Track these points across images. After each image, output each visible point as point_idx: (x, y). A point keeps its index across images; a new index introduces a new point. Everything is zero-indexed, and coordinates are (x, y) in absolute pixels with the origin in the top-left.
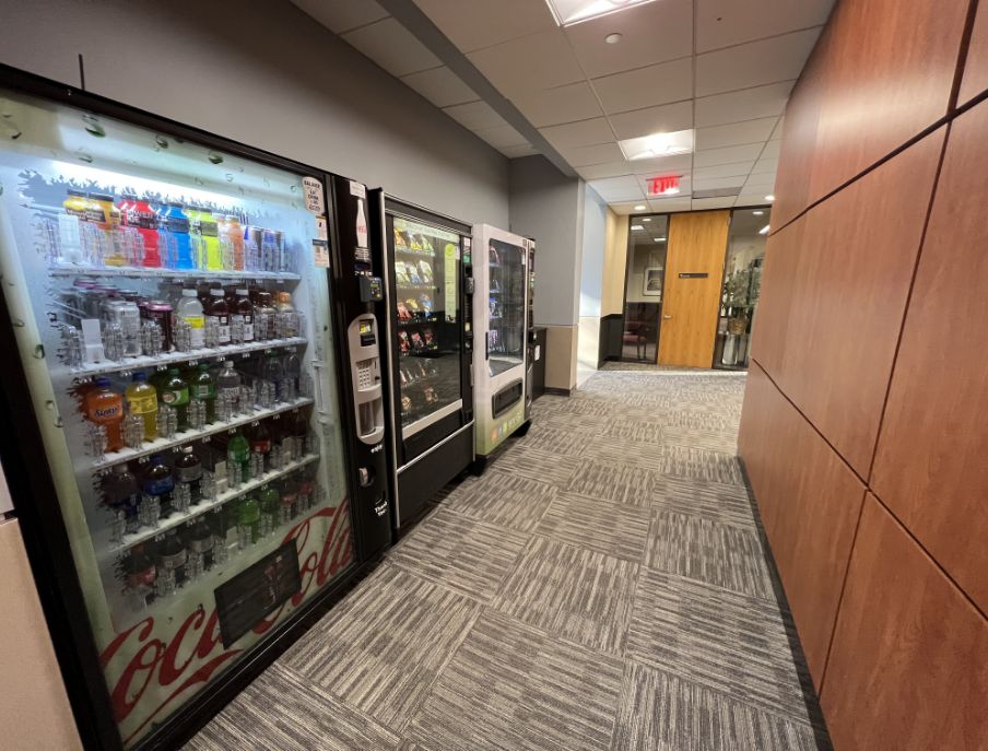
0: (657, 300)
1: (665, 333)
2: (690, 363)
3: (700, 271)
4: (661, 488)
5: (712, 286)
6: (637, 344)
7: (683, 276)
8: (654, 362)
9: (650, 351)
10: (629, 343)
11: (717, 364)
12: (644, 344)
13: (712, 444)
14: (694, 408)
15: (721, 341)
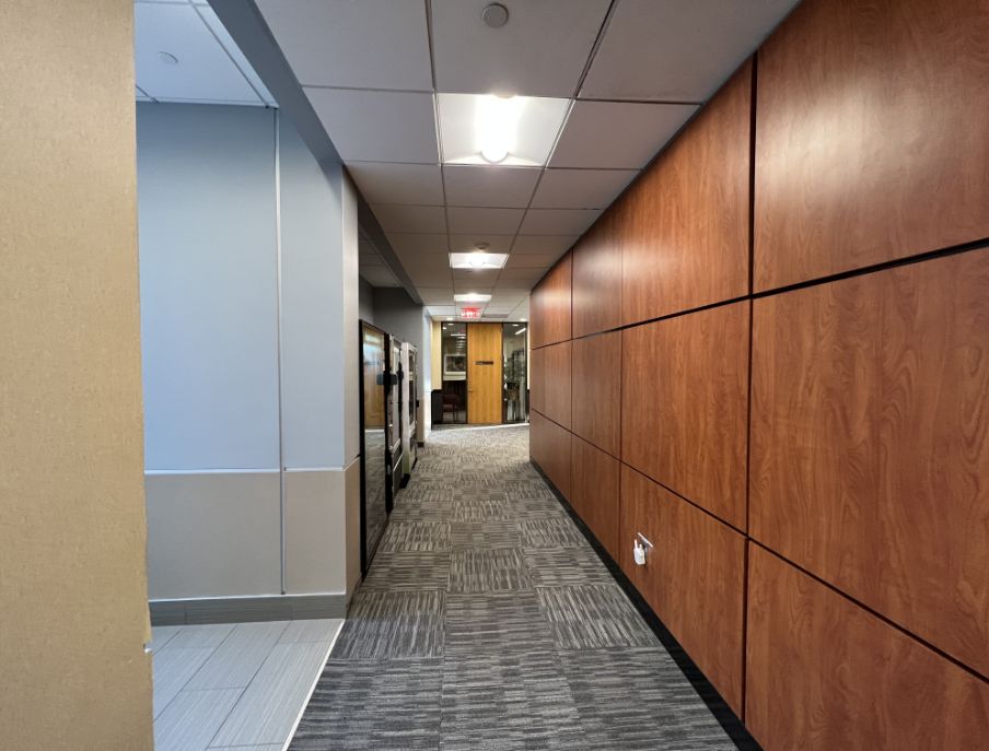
0: (463, 378)
1: (472, 402)
2: (488, 420)
3: (488, 360)
4: (501, 477)
5: (496, 369)
6: (453, 411)
7: (478, 363)
8: (466, 423)
9: (461, 416)
10: (447, 411)
11: (504, 421)
12: (457, 410)
13: (518, 458)
14: (501, 444)
15: (505, 405)
